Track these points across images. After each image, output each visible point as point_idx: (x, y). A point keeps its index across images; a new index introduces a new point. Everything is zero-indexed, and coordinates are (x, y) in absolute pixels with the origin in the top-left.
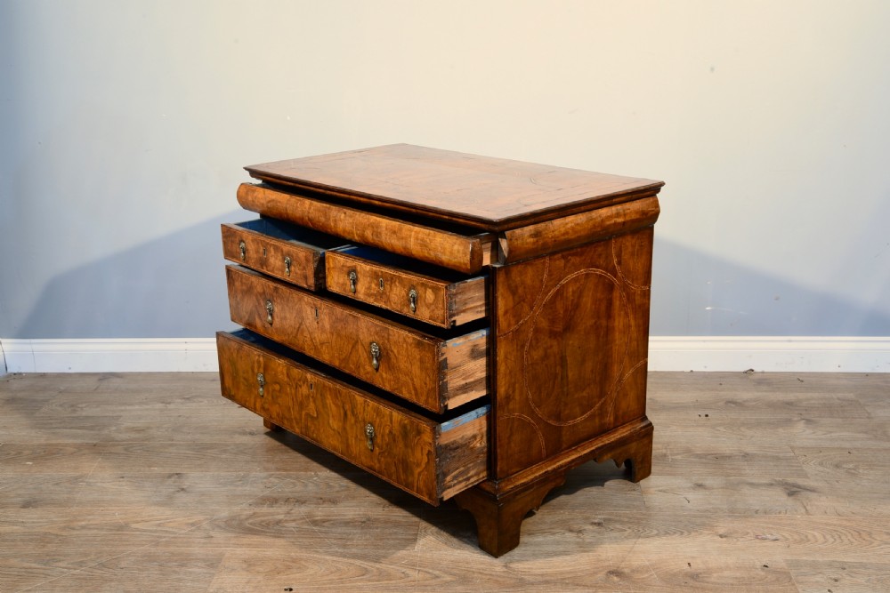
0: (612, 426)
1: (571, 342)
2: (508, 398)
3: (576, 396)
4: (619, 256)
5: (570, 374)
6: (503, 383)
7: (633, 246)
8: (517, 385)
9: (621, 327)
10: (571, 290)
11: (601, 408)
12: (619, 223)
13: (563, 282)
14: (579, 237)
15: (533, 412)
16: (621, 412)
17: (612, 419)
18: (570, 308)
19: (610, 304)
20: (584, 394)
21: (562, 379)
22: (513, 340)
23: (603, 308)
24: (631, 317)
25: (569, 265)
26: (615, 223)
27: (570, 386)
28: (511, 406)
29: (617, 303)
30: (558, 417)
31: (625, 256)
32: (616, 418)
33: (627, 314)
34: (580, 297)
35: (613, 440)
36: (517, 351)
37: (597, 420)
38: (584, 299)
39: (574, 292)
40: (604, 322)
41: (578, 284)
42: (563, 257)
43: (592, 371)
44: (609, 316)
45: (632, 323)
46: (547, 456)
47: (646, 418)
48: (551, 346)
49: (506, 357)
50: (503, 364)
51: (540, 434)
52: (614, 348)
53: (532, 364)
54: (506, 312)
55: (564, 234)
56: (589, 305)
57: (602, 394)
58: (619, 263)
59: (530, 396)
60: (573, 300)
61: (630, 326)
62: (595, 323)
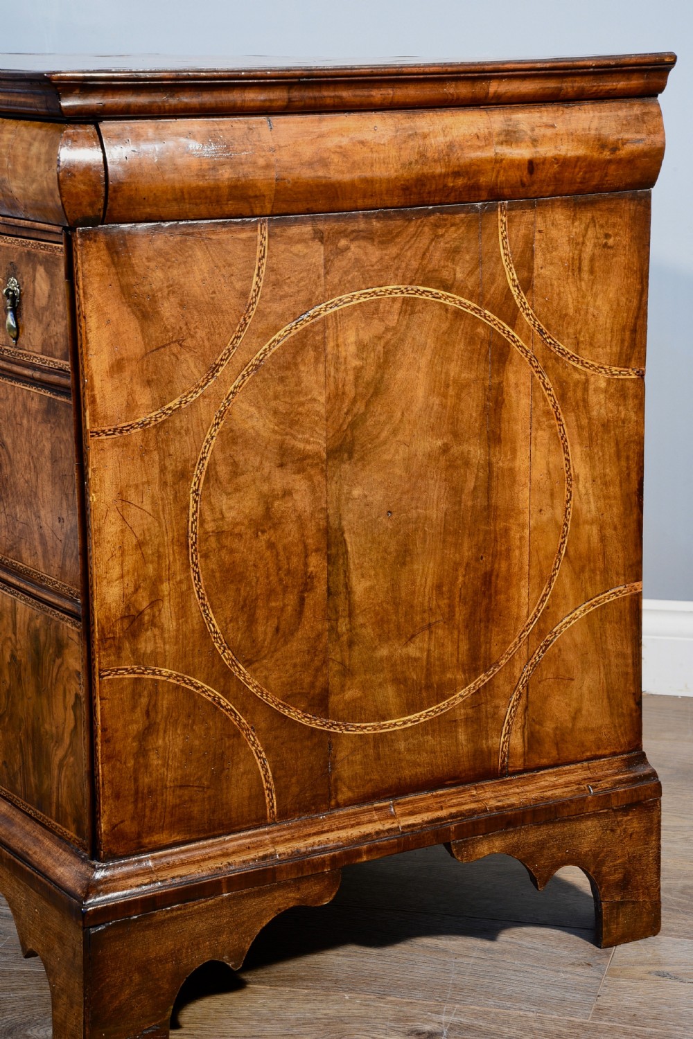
0: (519, 763)
1: (356, 492)
2: (134, 621)
3: (384, 652)
4: (525, 263)
5: (359, 587)
6: (115, 572)
7: (578, 244)
8: (165, 587)
9: (538, 473)
10: (351, 337)
11: (477, 700)
12: (514, 164)
13: (323, 310)
14: (368, 181)
15: (227, 674)
16: (549, 727)
17: (517, 741)
18: (350, 391)
19: (495, 404)
20: (413, 650)
21: (330, 593)
22: (145, 451)
23: (471, 407)
24: (577, 452)
25: (341, 263)
26: (497, 161)
27: (360, 620)
28: (146, 645)
29: (520, 403)
30: (320, 703)
31: (545, 270)
32: (533, 741)
33: (560, 442)
34: (386, 361)
35: (513, 800)
36: (164, 484)
37: (462, 736)
38: (401, 375)
39: (362, 347)
40: (476, 452)
41: (377, 327)
42: (319, 237)
43: (438, 587)
44: (494, 437)
45: (581, 468)
46: (283, 815)
47: (642, 758)
48: (287, 493)
49: (122, 498)
50: (113, 516)
51: (255, 745)
52: (515, 534)
53: (219, 534)
54: (117, 367)
55: (310, 164)
56: (421, 393)
57: (476, 662)
58: (527, 285)
59: (215, 626)
60: (358, 372)
61: (571, 479)
62: (445, 449)
